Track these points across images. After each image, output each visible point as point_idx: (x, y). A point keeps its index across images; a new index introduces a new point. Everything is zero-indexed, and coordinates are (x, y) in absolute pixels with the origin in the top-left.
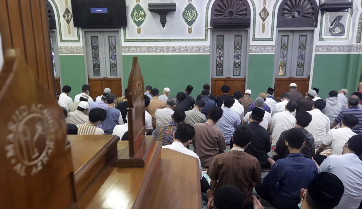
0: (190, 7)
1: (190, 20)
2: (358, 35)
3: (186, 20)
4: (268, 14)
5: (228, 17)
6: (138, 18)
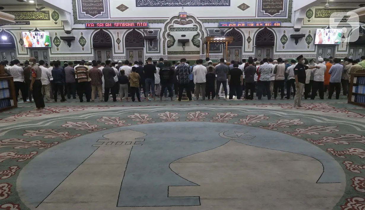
0: (82, 38)
1: (82, 44)
2: (164, 51)
4: (120, 41)
5: (101, 42)
6: (57, 43)
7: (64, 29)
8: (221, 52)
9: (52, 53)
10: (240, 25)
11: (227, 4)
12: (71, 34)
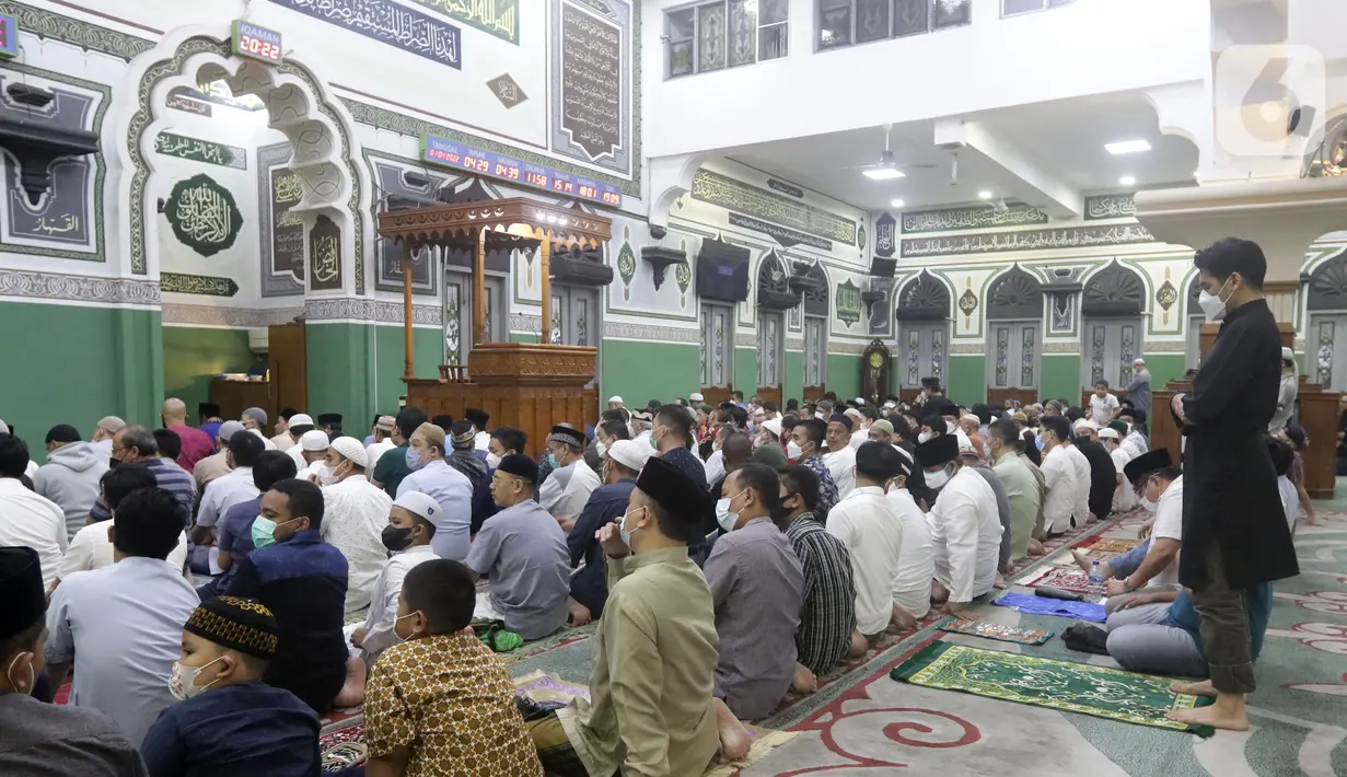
2: (136, 249)
8: (432, 293)
10: (502, 173)
11: (450, 55)
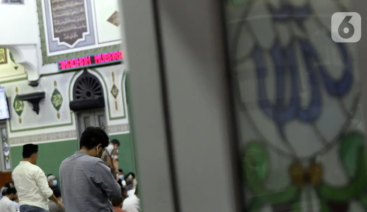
0: (56, 92)
1: (57, 105)
3: (54, 105)
4: (118, 91)
5: (88, 98)
6: (18, 108)
7: (26, 78)
9: (13, 129)
12: (39, 86)
